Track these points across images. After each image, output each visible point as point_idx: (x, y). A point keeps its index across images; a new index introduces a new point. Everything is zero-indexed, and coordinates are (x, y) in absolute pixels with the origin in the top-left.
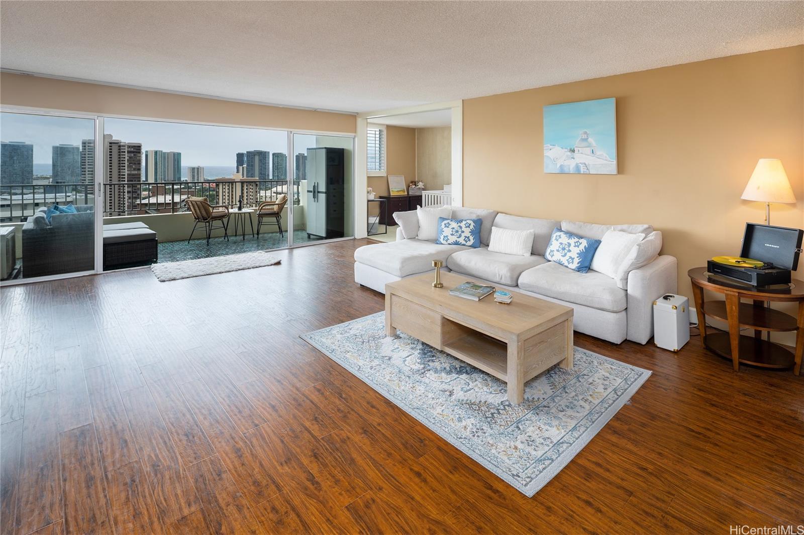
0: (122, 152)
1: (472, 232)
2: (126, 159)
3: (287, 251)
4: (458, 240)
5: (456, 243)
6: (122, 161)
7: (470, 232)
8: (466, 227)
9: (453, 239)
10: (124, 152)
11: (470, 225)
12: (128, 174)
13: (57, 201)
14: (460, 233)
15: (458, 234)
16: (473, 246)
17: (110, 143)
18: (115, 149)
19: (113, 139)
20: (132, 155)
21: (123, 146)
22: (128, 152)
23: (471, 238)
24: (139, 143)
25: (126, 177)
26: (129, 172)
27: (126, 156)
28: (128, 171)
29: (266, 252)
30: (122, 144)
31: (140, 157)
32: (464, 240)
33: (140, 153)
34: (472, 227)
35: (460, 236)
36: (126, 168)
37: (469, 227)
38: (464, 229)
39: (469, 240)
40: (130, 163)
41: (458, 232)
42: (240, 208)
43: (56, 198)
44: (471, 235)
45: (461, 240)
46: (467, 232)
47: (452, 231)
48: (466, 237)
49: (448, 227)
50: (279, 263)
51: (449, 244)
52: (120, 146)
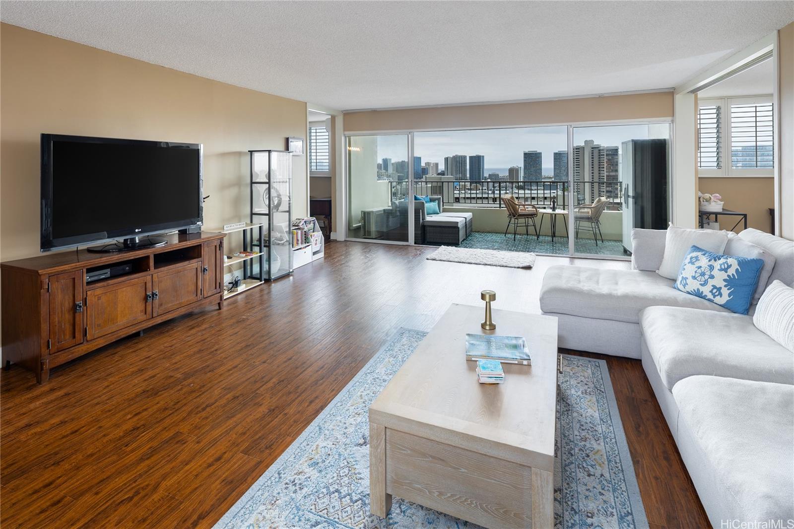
0: (602, 155)
1: (730, 282)
2: (605, 161)
3: (568, 259)
4: (702, 289)
5: (699, 294)
6: (602, 162)
7: (725, 280)
8: (721, 270)
9: (693, 285)
10: (604, 155)
11: (729, 266)
12: (607, 176)
13: (545, 196)
14: (707, 277)
15: (703, 279)
16: (726, 307)
17: (592, 148)
18: (596, 151)
19: (595, 144)
20: (610, 158)
21: (602, 150)
22: (607, 155)
23: (725, 292)
24: (616, 147)
25: (605, 178)
26: (608, 174)
27: (605, 159)
28: (606, 172)
29: (537, 255)
30: (601, 148)
31: (617, 159)
32: (711, 291)
33: (617, 155)
34: (731, 271)
35: (705, 284)
36: (605, 169)
37: (726, 270)
38: (715, 272)
39: (720, 295)
40: (608, 165)
41: (704, 276)
42: (554, 209)
43: (544, 194)
44: (725, 286)
45: (706, 290)
46: (719, 279)
47: (696, 272)
48: (714, 287)
49: (693, 263)
50: (529, 268)
51: (689, 293)
52: (600, 150)
